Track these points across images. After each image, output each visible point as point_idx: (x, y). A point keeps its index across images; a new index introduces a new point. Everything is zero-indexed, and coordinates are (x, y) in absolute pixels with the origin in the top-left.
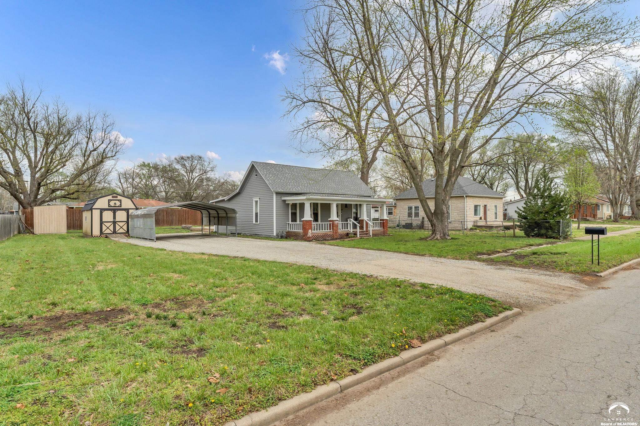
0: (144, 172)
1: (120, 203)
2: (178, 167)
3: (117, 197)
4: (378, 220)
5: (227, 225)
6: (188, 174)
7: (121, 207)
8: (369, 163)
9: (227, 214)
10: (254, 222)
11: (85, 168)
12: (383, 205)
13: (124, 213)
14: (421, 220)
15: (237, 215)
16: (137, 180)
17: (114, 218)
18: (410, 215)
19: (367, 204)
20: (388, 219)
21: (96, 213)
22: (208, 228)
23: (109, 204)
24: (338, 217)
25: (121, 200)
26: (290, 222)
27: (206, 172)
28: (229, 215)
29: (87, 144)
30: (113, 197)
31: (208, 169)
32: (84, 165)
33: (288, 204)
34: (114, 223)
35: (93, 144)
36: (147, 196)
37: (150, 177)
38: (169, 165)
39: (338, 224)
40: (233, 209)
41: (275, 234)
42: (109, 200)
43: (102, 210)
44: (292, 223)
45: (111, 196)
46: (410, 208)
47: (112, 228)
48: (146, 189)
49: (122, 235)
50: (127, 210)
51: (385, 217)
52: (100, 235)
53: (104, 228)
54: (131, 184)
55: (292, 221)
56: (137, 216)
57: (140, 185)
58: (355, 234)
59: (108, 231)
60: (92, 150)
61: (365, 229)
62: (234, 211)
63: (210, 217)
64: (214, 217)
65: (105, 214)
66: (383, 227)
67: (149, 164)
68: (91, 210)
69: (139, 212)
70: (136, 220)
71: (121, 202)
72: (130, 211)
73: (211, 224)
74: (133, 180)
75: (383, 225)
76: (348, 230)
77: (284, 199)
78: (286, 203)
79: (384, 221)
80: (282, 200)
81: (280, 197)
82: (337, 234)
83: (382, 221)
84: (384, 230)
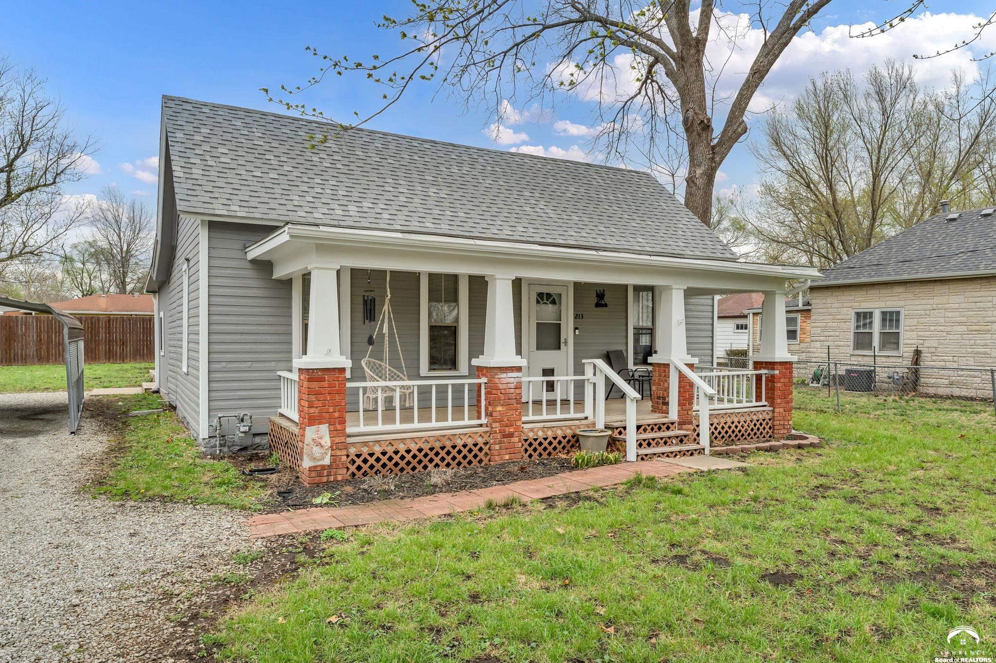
4: (744, 365)
8: (713, 148)
12: (769, 296)
14: (908, 363)
18: (862, 341)
20: (795, 358)
24: (519, 352)
33: (289, 281)
39: (518, 386)
46: (863, 317)
51: (781, 352)
58: (615, 443)
61: (674, 414)
66: (771, 399)
75: (771, 389)
76: (586, 418)
77: (256, 251)
78: (279, 273)
79: (772, 372)
80: (254, 262)
81: (239, 246)
82: (515, 439)
83: (766, 371)
84: (773, 412)
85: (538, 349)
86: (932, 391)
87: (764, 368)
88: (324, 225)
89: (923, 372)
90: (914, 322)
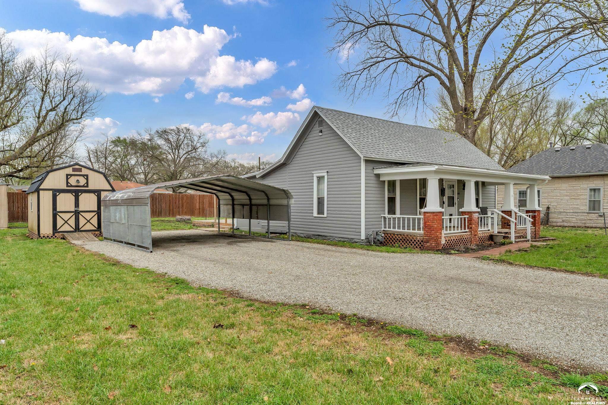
0: (119, 149)
1: (86, 181)
2: (160, 142)
3: (80, 170)
5: (268, 219)
6: (174, 151)
7: (87, 186)
9: (268, 199)
10: (315, 214)
11: (39, 134)
13: (93, 198)
14: (544, 212)
15: (292, 201)
16: (111, 159)
17: (77, 204)
19: (515, 184)
21: (46, 198)
22: (230, 221)
23: (67, 183)
25: (87, 176)
26: (386, 215)
27: (195, 149)
28: (272, 202)
29: (43, 99)
30: (74, 170)
31: (198, 145)
32: (37, 130)
33: (384, 181)
34: (77, 214)
35: (51, 101)
36: (123, 178)
37: (126, 156)
38: (150, 140)
39: (478, 218)
40: (284, 191)
41: (363, 237)
42: (67, 175)
43: (56, 193)
44: (390, 216)
45: (71, 168)
47: (72, 222)
48: (121, 170)
49: (90, 234)
50: (98, 192)
51: (537, 207)
52: (54, 234)
53: (60, 222)
54: (103, 164)
55: (389, 213)
56: (116, 203)
57: (113, 165)
59: (66, 228)
60: (49, 109)
62: (286, 194)
63: (233, 205)
64: (243, 205)
65: (61, 198)
66: (534, 224)
67: (125, 140)
68: (38, 191)
69: (118, 195)
70: (112, 208)
71: (87, 179)
72: (103, 194)
73: (235, 216)
74: (106, 158)
75: (534, 221)
76: (489, 230)
77: (377, 171)
78: (382, 179)
79: (534, 214)
80: (375, 174)
81: (371, 168)
82: (477, 237)
83: (532, 214)
84: (535, 229)
85: (448, 206)
86: (554, 224)
87: (531, 213)
88: (444, 165)
89: (551, 215)
90: (546, 195)
